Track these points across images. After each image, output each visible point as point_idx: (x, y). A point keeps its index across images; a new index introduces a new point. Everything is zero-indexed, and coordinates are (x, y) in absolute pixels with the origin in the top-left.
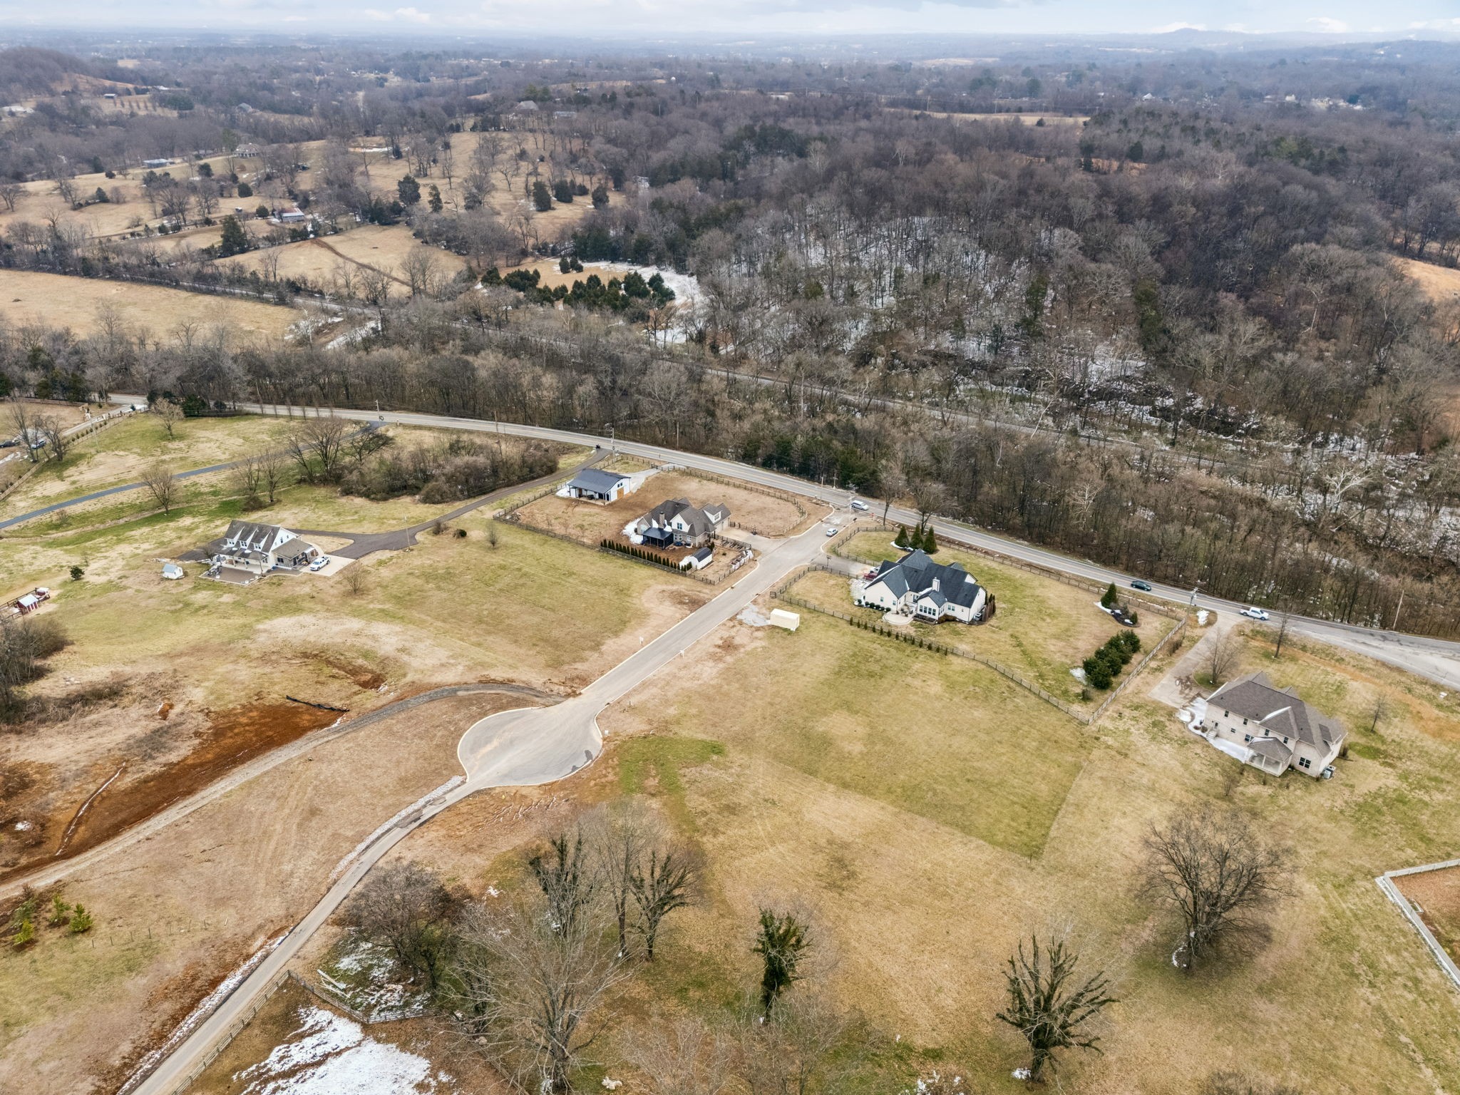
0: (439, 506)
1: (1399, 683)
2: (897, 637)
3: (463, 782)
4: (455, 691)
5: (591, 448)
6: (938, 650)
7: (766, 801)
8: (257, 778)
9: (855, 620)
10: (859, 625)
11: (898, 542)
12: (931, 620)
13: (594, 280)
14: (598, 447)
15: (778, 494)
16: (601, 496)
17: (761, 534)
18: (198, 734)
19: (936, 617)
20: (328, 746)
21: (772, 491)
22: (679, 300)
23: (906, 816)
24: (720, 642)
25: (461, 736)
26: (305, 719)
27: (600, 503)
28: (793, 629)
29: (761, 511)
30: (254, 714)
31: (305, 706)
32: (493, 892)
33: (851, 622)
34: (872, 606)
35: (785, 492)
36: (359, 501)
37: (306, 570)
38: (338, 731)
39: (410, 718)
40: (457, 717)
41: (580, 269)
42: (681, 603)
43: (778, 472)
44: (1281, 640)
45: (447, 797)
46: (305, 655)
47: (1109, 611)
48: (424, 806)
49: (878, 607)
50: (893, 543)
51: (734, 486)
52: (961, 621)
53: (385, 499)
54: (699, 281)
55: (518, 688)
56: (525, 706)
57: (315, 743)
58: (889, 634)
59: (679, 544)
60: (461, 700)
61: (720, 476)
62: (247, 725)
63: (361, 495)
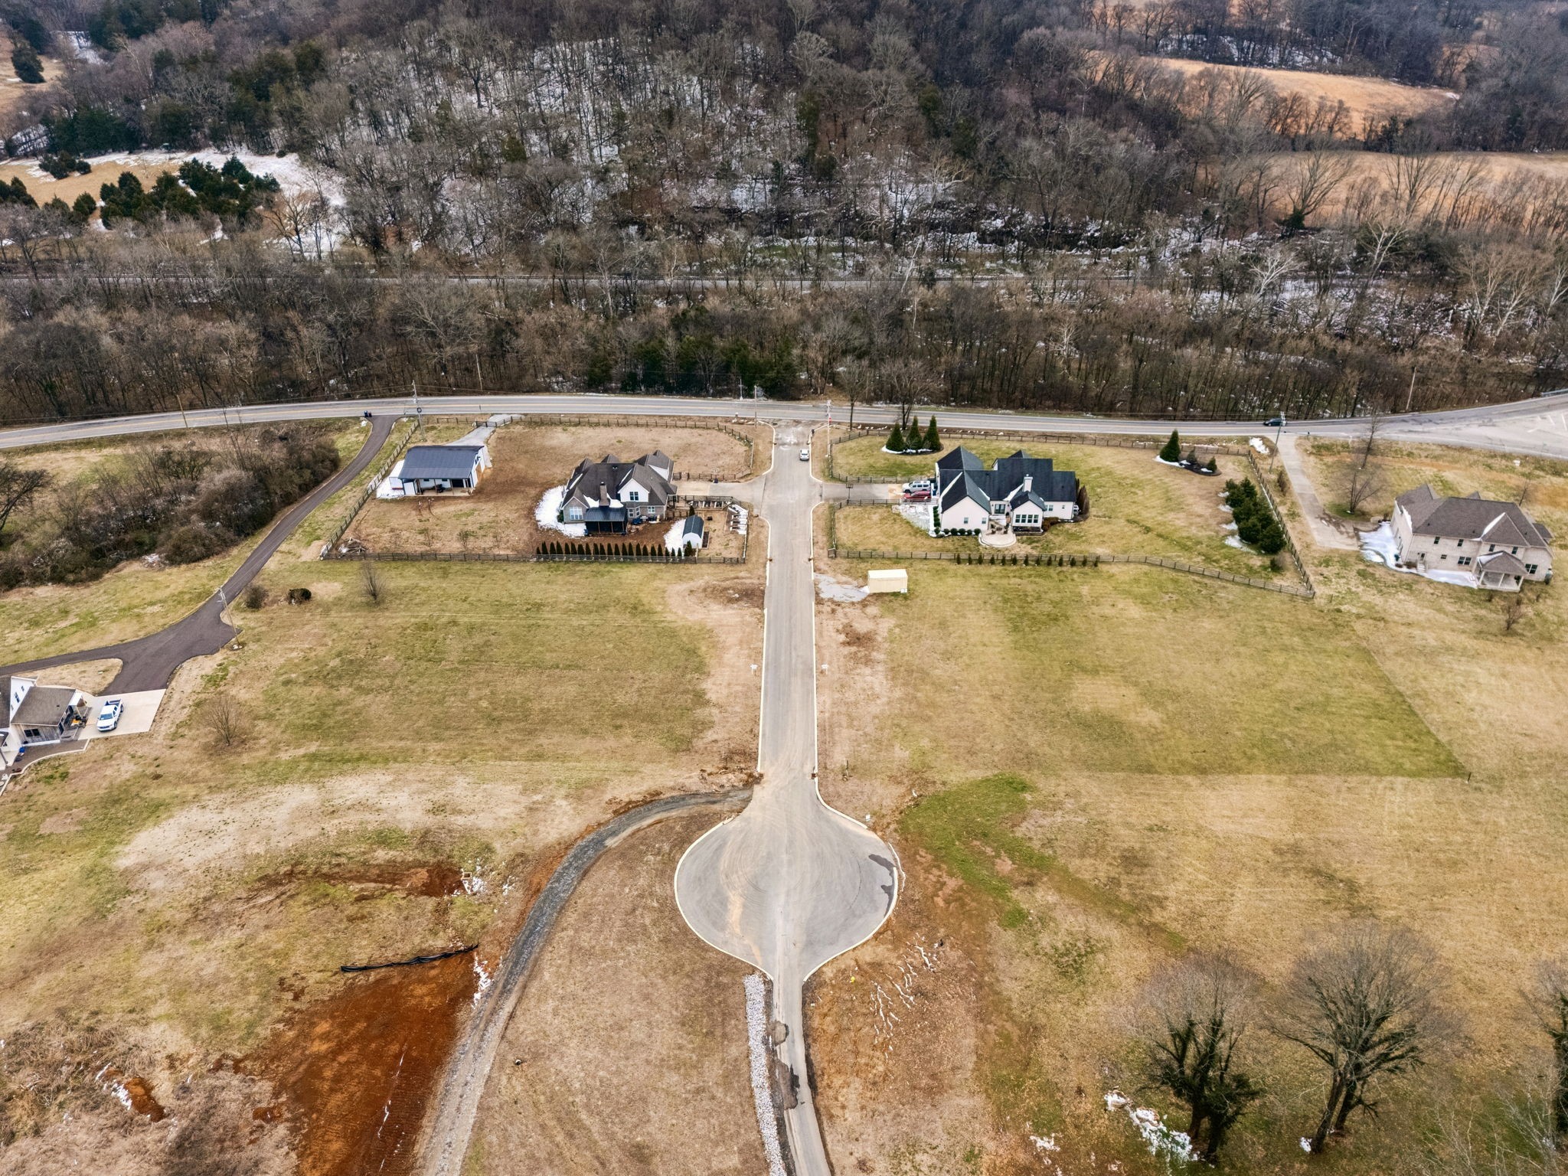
0: (209, 563)
1: (1475, 462)
2: (1026, 562)
3: (768, 984)
4: (599, 842)
5: (357, 419)
6: (1084, 563)
7: (1151, 829)
8: (476, 1142)
9: (963, 556)
10: (970, 561)
11: (890, 446)
12: (1037, 529)
13: (127, 179)
14: (368, 416)
15: (682, 423)
16: (457, 483)
17: (724, 479)
18: (267, 1116)
19: (1039, 524)
20: (521, 1024)
21: (669, 421)
22: (289, 191)
23: (1302, 781)
24: (842, 638)
25: (675, 909)
26: (422, 994)
27: (458, 493)
28: (904, 590)
29: (686, 449)
30: (324, 1027)
31: (394, 972)
32: (1045, 1144)
33: (958, 561)
34: (954, 532)
35: (690, 418)
36: (46, 592)
37: (87, 734)
38: (505, 991)
39: (586, 916)
40: (642, 882)
41: (85, 169)
42: (731, 600)
43: (648, 393)
44: (1369, 449)
45: (779, 1015)
46: (270, 882)
47: (1176, 464)
48: (772, 1053)
49: (962, 532)
50: (884, 449)
51: (618, 425)
52: (1063, 521)
53: (96, 577)
54: (303, 160)
55: (673, 802)
56: (712, 824)
57: (495, 1031)
58: (1014, 561)
59: (638, 521)
60: (622, 853)
61: (580, 416)
62: (335, 1053)
63: (38, 580)
